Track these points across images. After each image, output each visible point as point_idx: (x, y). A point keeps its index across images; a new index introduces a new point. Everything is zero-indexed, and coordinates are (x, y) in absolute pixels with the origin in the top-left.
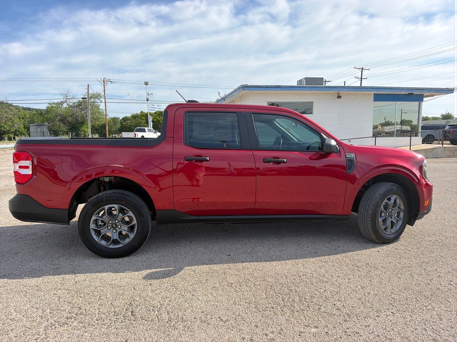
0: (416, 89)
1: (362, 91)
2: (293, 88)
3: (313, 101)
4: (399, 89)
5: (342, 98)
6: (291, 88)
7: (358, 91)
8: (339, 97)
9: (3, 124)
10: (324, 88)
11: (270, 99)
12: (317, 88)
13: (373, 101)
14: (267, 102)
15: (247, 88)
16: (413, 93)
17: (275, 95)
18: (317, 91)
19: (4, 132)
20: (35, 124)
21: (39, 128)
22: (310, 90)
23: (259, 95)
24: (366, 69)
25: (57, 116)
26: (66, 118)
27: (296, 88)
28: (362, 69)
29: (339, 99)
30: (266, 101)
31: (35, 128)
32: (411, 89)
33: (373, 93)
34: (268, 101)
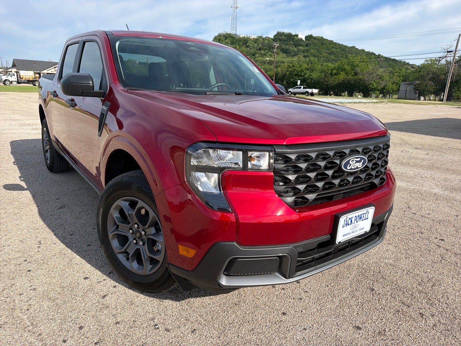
9: (373, 82)
19: (373, 89)
20: (406, 83)
21: (409, 87)
25: (428, 74)
26: (438, 77)
31: (405, 86)
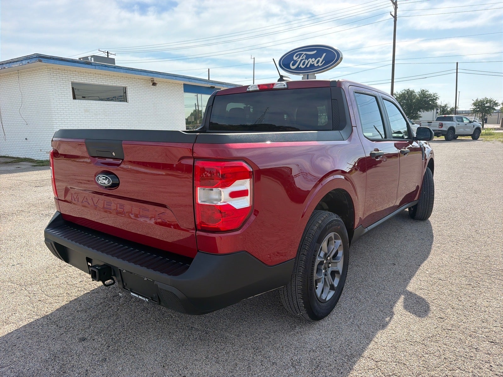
0: (218, 83)
1: (176, 79)
2: (107, 68)
3: (126, 86)
4: (206, 81)
5: (157, 85)
6: (104, 67)
7: (173, 79)
8: (154, 84)
10: (141, 71)
11: (75, 79)
12: (133, 71)
13: (183, 91)
14: (71, 82)
15: (46, 59)
16: (214, 87)
17: (80, 73)
18: (133, 75)
22: (126, 72)
23: (59, 71)
24: (112, 54)
27: (110, 68)
28: (108, 53)
29: (154, 87)
30: (69, 80)
32: (216, 82)
33: (183, 82)
34: (73, 81)
